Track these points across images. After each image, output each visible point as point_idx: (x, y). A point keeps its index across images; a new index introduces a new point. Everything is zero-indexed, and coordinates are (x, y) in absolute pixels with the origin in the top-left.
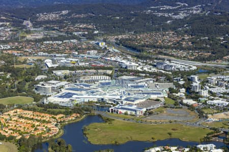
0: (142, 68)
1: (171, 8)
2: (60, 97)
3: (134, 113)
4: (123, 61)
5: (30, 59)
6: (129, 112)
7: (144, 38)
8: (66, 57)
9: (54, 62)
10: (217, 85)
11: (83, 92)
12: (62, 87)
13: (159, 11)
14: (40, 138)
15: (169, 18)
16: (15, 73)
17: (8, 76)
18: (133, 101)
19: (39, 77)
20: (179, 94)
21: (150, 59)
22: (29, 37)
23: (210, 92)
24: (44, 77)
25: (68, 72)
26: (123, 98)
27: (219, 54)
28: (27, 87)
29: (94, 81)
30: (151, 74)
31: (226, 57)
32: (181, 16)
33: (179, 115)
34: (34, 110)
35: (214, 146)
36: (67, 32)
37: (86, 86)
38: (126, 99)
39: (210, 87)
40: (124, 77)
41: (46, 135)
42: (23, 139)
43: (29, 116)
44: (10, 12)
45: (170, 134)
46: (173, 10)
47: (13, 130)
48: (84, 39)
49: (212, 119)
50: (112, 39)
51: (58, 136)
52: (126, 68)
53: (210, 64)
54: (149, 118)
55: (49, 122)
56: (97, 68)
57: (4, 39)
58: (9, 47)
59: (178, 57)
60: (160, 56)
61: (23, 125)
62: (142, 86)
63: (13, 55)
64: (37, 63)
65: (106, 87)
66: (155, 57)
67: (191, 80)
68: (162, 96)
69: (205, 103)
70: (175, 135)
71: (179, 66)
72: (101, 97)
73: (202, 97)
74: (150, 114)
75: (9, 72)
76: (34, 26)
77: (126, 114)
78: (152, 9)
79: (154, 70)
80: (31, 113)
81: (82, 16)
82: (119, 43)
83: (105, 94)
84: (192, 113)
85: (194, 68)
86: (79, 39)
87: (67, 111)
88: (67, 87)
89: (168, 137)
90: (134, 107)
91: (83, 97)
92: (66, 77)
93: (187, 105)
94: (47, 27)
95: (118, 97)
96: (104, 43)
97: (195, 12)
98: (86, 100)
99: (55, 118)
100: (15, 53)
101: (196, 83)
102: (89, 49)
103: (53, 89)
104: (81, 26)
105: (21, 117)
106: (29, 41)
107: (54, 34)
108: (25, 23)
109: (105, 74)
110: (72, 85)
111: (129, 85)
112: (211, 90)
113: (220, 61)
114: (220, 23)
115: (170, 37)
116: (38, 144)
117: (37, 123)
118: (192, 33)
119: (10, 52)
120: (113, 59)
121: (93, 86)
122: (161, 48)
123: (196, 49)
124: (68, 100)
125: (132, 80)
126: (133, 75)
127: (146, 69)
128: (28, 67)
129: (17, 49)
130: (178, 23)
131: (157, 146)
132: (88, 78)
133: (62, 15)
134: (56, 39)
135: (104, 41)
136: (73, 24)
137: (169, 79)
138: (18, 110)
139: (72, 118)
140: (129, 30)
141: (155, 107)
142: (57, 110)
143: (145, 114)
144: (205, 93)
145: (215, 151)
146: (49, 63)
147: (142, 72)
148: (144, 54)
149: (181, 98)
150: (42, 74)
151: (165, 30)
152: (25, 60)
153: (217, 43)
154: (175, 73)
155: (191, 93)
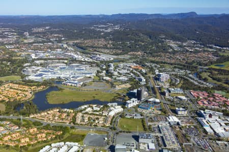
0: (84, 59)
2: (36, 76)
3: (76, 85)
4: (75, 55)
5: (24, 54)
6: (73, 85)
7: (88, 42)
8: (43, 53)
9: (36, 56)
10: (123, 68)
11: (49, 73)
12: (38, 70)
13: (98, 27)
14: (20, 101)
15: (103, 32)
16: (13, 62)
17: (9, 64)
18: (76, 78)
19: (26, 64)
20: (102, 74)
21: (89, 54)
22: (26, 41)
23: (118, 73)
24: (28, 64)
25: (42, 61)
28: (18, 70)
29: (56, 67)
30: (88, 62)
31: (130, 53)
32: (109, 30)
33: (101, 86)
34: (19, 84)
35: (116, 104)
36: (47, 39)
37: (52, 69)
38: (72, 77)
39: (119, 70)
40: (74, 64)
41: (24, 99)
42: (9, 102)
43: (16, 87)
44: (18, 27)
45: (94, 97)
46: (105, 27)
47: (5, 96)
48: (55, 43)
49: (118, 88)
50: (71, 42)
51: (31, 99)
52: (75, 59)
53: (121, 57)
54: (84, 88)
55: (27, 91)
56: (59, 59)
57: (11, 42)
58: (13, 47)
59: (104, 53)
60: (95, 52)
61: (12, 93)
62: (82, 70)
63: (14, 52)
64: (27, 56)
65: (63, 70)
66: (92, 53)
67: (109, 66)
68: (93, 75)
69: (115, 79)
70: (97, 97)
71: (104, 58)
72: (59, 76)
73: (114, 75)
74: (85, 85)
76: (30, 35)
77: (71, 86)
78: (94, 27)
79: (91, 60)
80: (17, 85)
81: (57, 30)
82: (74, 45)
83: (61, 74)
84: (108, 84)
85: (112, 59)
86: (53, 43)
87: (38, 84)
88: (41, 70)
89: (93, 99)
90: (76, 82)
91: (49, 76)
92: (41, 64)
93: (105, 80)
94: (37, 36)
95: (69, 76)
97: (116, 29)
98: (50, 78)
99: (31, 89)
100: (16, 50)
101: (112, 68)
102: (57, 48)
103: (33, 71)
104: (55, 35)
105: (11, 88)
106: (25, 44)
107: (40, 40)
108: (25, 33)
109: (63, 63)
110: (44, 69)
111: (76, 69)
113: (126, 55)
114: (128, 35)
115: (102, 42)
116: (18, 104)
117: (20, 92)
118: (113, 40)
119: (13, 50)
120: (69, 54)
121: (56, 69)
122: (96, 48)
123: (114, 48)
124: (40, 77)
125: (77, 66)
126: (79, 63)
127: (86, 59)
128: (20, 58)
129: (18, 48)
130: (107, 34)
132: (53, 65)
133: (46, 29)
134: (40, 42)
135: (67, 44)
136: (51, 34)
137: (98, 65)
138: (10, 84)
139: (41, 88)
140: (81, 38)
141: (88, 81)
142: (32, 84)
143: (82, 86)
144: (116, 73)
145: (117, 107)
146: (33, 56)
147: (84, 62)
148: (87, 51)
149: (103, 76)
150: (28, 63)
151: (99, 38)
152: (20, 55)
153: (126, 46)
154: (102, 62)
155: (109, 73)
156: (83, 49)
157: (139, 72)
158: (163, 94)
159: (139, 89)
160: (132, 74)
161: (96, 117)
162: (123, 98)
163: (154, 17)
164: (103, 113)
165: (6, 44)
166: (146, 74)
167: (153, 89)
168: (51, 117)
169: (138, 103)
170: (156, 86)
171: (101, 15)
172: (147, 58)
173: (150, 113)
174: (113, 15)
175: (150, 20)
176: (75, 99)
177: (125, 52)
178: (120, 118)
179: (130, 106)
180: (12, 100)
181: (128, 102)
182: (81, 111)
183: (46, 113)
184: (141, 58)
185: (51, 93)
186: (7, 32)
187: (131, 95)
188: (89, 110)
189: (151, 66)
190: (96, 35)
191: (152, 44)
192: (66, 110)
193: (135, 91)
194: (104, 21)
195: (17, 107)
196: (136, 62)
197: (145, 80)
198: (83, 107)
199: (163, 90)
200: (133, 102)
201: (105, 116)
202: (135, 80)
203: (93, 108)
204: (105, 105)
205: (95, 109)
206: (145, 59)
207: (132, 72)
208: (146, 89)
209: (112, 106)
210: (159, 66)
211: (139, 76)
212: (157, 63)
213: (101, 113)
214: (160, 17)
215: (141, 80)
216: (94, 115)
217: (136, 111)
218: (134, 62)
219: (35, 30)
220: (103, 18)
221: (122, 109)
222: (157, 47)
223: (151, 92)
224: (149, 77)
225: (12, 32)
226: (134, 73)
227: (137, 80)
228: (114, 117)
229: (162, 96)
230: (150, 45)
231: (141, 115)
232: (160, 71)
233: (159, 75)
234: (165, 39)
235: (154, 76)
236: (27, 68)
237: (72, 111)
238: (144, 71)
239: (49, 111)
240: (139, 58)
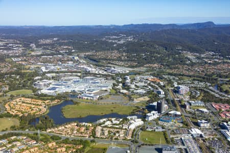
0: (98, 72)
1: (116, 37)
2: (48, 90)
3: (92, 98)
4: (88, 68)
5: (33, 67)
6: (89, 98)
7: (100, 54)
8: (54, 65)
9: (46, 69)
10: (139, 81)
11: (63, 86)
12: (51, 83)
13: (110, 39)
14: (34, 115)
15: (115, 43)
16: (22, 75)
17: (18, 77)
18: (92, 91)
19: (37, 78)
20: (118, 87)
21: (103, 66)
22: (33, 53)
23: (136, 85)
24: (39, 77)
25: (54, 75)
26: (86, 90)
27: (142, 64)
28: (29, 84)
29: (70, 80)
30: (102, 75)
31: (145, 66)
32: (122, 42)
33: (118, 99)
34: (32, 98)
35: (136, 117)
36: (56, 51)
37: (65, 83)
38: (88, 91)
39: (136, 83)
40: (87, 77)
41: (38, 113)
42: (23, 116)
43: (28, 102)
44: (22, 38)
45: (112, 110)
46: (118, 39)
47: (18, 111)
48: (66, 55)
49: (136, 101)
50: (82, 55)
51: (46, 113)
52: (89, 72)
53: (135, 69)
54: (101, 102)
55: (41, 105)
56: (72, 72)
57: (18, 54)
58: (20, 59)
59: (119, 65)
60: (109, 65)
61: (25, 107)
62: (98, 83)
63: (22, 65)
64: (36, 69)
65: (77, 83)
66: (105, 65)
67: (125, 79)
68: (109, 88)
69: (133, 92)
70: (115, 111)
71: (119, 71)
72: (74, 89)
73: (131, 88)
74: (102, 99)
75: (18, 75)
76: (37, 47)
77: (87, 99)
78: (106, 38)
79: (105, 73)
80: (30, 99)
81: (66, 41)
82: (86, 57)
83: (76, 88)
84: (125, 98)
85: (128, 72)
86: (63, 55)
87: (52, 98)
88: (53, 83)
89: (111, 112)
90: (92, 95)
91: (62, 90)
92: (53, 78)
93: (122, 93)
94: (44, 48)
95: (84, 89)
96: (77, 57)
97: (129, 40)
98: (64, 91)
99: (44, 103)
100: (24, 63)
101: (128, 81)
102: (68, 61)
103: (45, 85)
104: (65, 47)
105: (23, 102)
106: (32, 56)
107: (48, 52)
108: (31, 45)
109: (77, 76)
110: (57, 82)
111: (90, 82)
113: (142, 68)
114: (143, 46)
115: (115, 54)
116: (33, 119)
117: (33, 106)
118: (127, 52)
119: (20, 62)
120: (82, 66)
121: (69, 83)
122: (110, 60)
123: (129, 61)
124: (53, 91)
125: (92, 79)
126: (93, 76)
127: (100, 72)
128: (30, 71)
129: (25, 60)
130: (120, 46)
131: (105, 118)
132: (66, 78)
133: (54, 41)
134: (49, 55)
135: (78, 56)
136: (60, 46)
137: (113, 78)
138: (22, 98)
139: (55, 102)
140: (93, 50)
141: (105, 95)
142: (45, 98)
143: (98, 99)
144: (133, 86)
145: (137, 120)
146: (44, 69)
147: (98, 74)
148: (100, 63)
149: (120, 89)
151: (112, 50)
152: (29, 68)
153: (141, 58)
154: (117, 75)
155: (125, 86)
157: (157, 85)
158: (184, 106)
159: (159, 102)
160: (150, 87)
161: (116, 130)
162: (142, 111)
163: (168, 28)
164: (123, 126)
165: (12, 56)
166: (164, 86)
167: (173, 101)
168: (69, 131)
169: (158, 116)
170: (176, 99)
171: (112, 26)
172: (164, 70)
173: (172, 126)
174: (125, 26)
175: (165, 30)
176: (93, 113)
177: (140, 64)
178: (141, 131)
179: (150, 119)
180: (26, 114)
181: (149, 114)
182: (100, 125)
183: (63, 128)
184: (157, 70)
185: (66, 107)
186: (11, 43)
187: (151, 108)
188: (108, 123)
189: (169, 78)
190: (109, 47)
191: (168, 55)
192: (84, 123)
193: (155, 104)
194: (116, 31)
195: (31, 121)
196: (153, 75)
197: (163, 93)
198: (102, 121)
199: (183, 103)
200: (154, 114)
201: (126, 129)
202: (153, 93)
203: (112, 122)
204: (125, 119)
205: (114, 122)
206: (162, 72)
207: (149, 84)
208: (166, 102)
209: (132, 119)
210: (177, 79)
211: (157, 89)
212: (175, 75)
213: (121, 126)
214: (176, 28)
215: (159, 93)
216: (114, 128)
217: (157, 124)
218: (151, 74)
219: (42, 42)
220: (114, 29)
221: (143, 122)
222: (174, 59)
223: (171, 105)
224: (168, 90)
225: (18, 44)
226: (152, 86)
227: (155, 92)
228: (134, 130)
229: (183, 109)
230: (166, 57)
231: (163, 128)
232: (179, 84)
233: (179, 88)
234: (182, 50)
235: (173, 88)
236: (38, 81)
237: (91, 125)
238: (162, 84)
239: (67, 124)
240: (155, 70)
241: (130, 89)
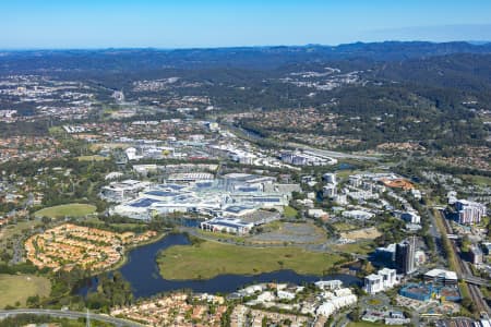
0: (261, 162)
1: (318, 75)
2: (133, 205)
3: (235, 230)
4: (236, 151)
5: (107, 147)
6: (228, 229)
7: (274, 117)
8: (157, 145)
9: (138, 152)
10: (361, 187)
11: (169, 198)
12: (141, 190)
13: (301, 79)
14: (88, 270)
15: (313, 90)
16: (78, 168)
17: (68, 173)
18: (237, 212)
19: (111, 175)
20: (305, 201)
21: (275, 147)
22: (115, 114)
23: (349, 198)
24: (118, 174)
25: (153, 167)
26: (224, 208)
27: (371, 141)
28: (90, 189)
29: (188, 181)
30: (271, 170)
31: (381, 146)
32: (329, 86)
33: (298, 235)
34: (91, 226)
35: (340, 283)
36: (169, 109)
37: (176, 188)
38: (228, 210)
39: (351, 191)
40: (233, 175)
41: (99, 265)
42: (62, 272)
43: (81, 235)
44: (95, 78)
45: (281, 263)
46: (321, 78)
47: (52, 257)
48: (190, 119)
49: (345, 239)
50: (230, 118)
51: (117, 267)
52: (238, 162)
53: (357, 156)
54: (256, 239)
55: (109, 245)
56: (196, 162)
57: (79, 117)
58: (83, 129)
59: (317, 146)
60: (290, 144)
61: (70, 250)
62: (255, 190)
63: (83, 142)
64: (114, 153)
65: (203, 189)
67: (325, 180)
68: (281, 203)
69: (340, 215)
70: (289, 264)
71: (314, 159)
72: (193, 205)
73: (337, 205)
74: (259, 231)
75: (69, 167)
76: (127, 99)
77: (224, 231)
78: (291, 77)
79: (278, 164)
80: (86, 229)
81: (196, 85)
82: (238, 125)
83: (199, 201)
84: (319, 230)
85: (334, 161)
86: (183, 118)
87: (139, 227)
88: (148, 190)
89: (277, 267)
90: (235, 222)
91: (168, 205)
92: (149, 175)
93: (313, 218)
94: (144, 101)
95: (217, 206)
96: (216, 125)
97: (348, 81)
98: (171, 210)
99: (119, 238)
100: (89, 138)
101: (332, 186)
102: (194, 133)
103: (127, 193)
104: (191, 100)
105: (69, 237)
106: (112, 121)
107: (151, 110)
108: (115, 94)
109: (207, 171)
110: (157, 187)
111: (237, 187)
112: (351, 194)
113: (371, 152)
114: (378, 98)
115: (309, 117)
116: (85, 279)
117: (90, 247)
118: (338, 110)
119: (82, 136)
120: (223, 147)
121: (186, 188)
122: (294, 132)
123: (340, 133)
124: (144, 209)
125: (242, 180)
126: (247, 172)
127: (266, 163)
128: (98, 158)
129: (94, 132)
130: (324, 96)
131: (258, 283)
132: (181, 177)
133: (168, 84)
134: (151, 118)
135: (218, 121)
136: (181, 96)
137: (295, 178)
138: (68, 226)
139: (144, 238)
140: (256, 106)
141: (268, 220)
142: (122, 226)
143: (251, 232)
144: (342, 200)
145: (340, 291)
146: (131, 154)
147: (260, 168)
148: (269, 140)
149: (307, 208)
150: (117, 171)
151: (303, 106)
152: (100, 149)
153: (371, 126)
154: (306, 169)
155: (323, 200)
156: (258, 135)
157: (405, 197)
158: (469, 257)
159: (402, 245)
160: (385, 203)
161: (283, 317)
162: (359, 265)
163: (448, 51)
164: (302, 306)
165: (67, 122)
166: (422, 202)
167: (441, 243)
168: (165, 316)
169: (397, 283)
170: (449, 236)
171: (311, 46)
172: (427, 159)
173: (430, 310)
174: (341, 46)
175: (439, 57)
176: (232, 268)
177: (368, 143)
178: (348, 321)
179: (375, 289)
180: (69, 269)
181: (371, 277)
182: (245, 300)
183: (153, 305)
184: (410, 158)
185: (170, 250)
186: (69, 90)
187: (380, 260)
188: (266, 298)
189: (436, 179)
190: (295, 98)
191: (442, 121)
192: (205, 296)
193: (391, 248)
194: (318, 61)
195: (80, 286)
196: (398, 170)
197: (418, 219)
198: (250, 290)
199: (468, 247)
200: (385, 277)
201: (308, 315)
202: (392, 218)
203: (276, 294)
204: (308, 284)
205: (282, 295)
206: (422, 163)
207: (385, 196)
208: (422, 244)
209: (328, 288)
210: (459, 181)
211: (403, 207)
212: (454, 172)
213: (298, 306)
214: (466, 51)
215: (407, 219)
216: (279, 311)
217: (393, 303)
218: (391, 170)
219: (141, 86)
220: (315, 55)
221: (355, 298)
222: (456, 129)
223: (436, 251)
224: (432, 211)
225: (84, 91)
226: (391, 200)
227: (398, 217)
228: (330, 319)
229: (465, 263)
230: (436, 124)
231: (406, 315)
232: (461, 195)
233: (458, 206)
234: (477, 107)
235: (444, 207)
236: (112, 183)
237: (221, 300)
238: (417, 194)
239: (162, 298)
240: (405, 158)
241: (334, 208)
